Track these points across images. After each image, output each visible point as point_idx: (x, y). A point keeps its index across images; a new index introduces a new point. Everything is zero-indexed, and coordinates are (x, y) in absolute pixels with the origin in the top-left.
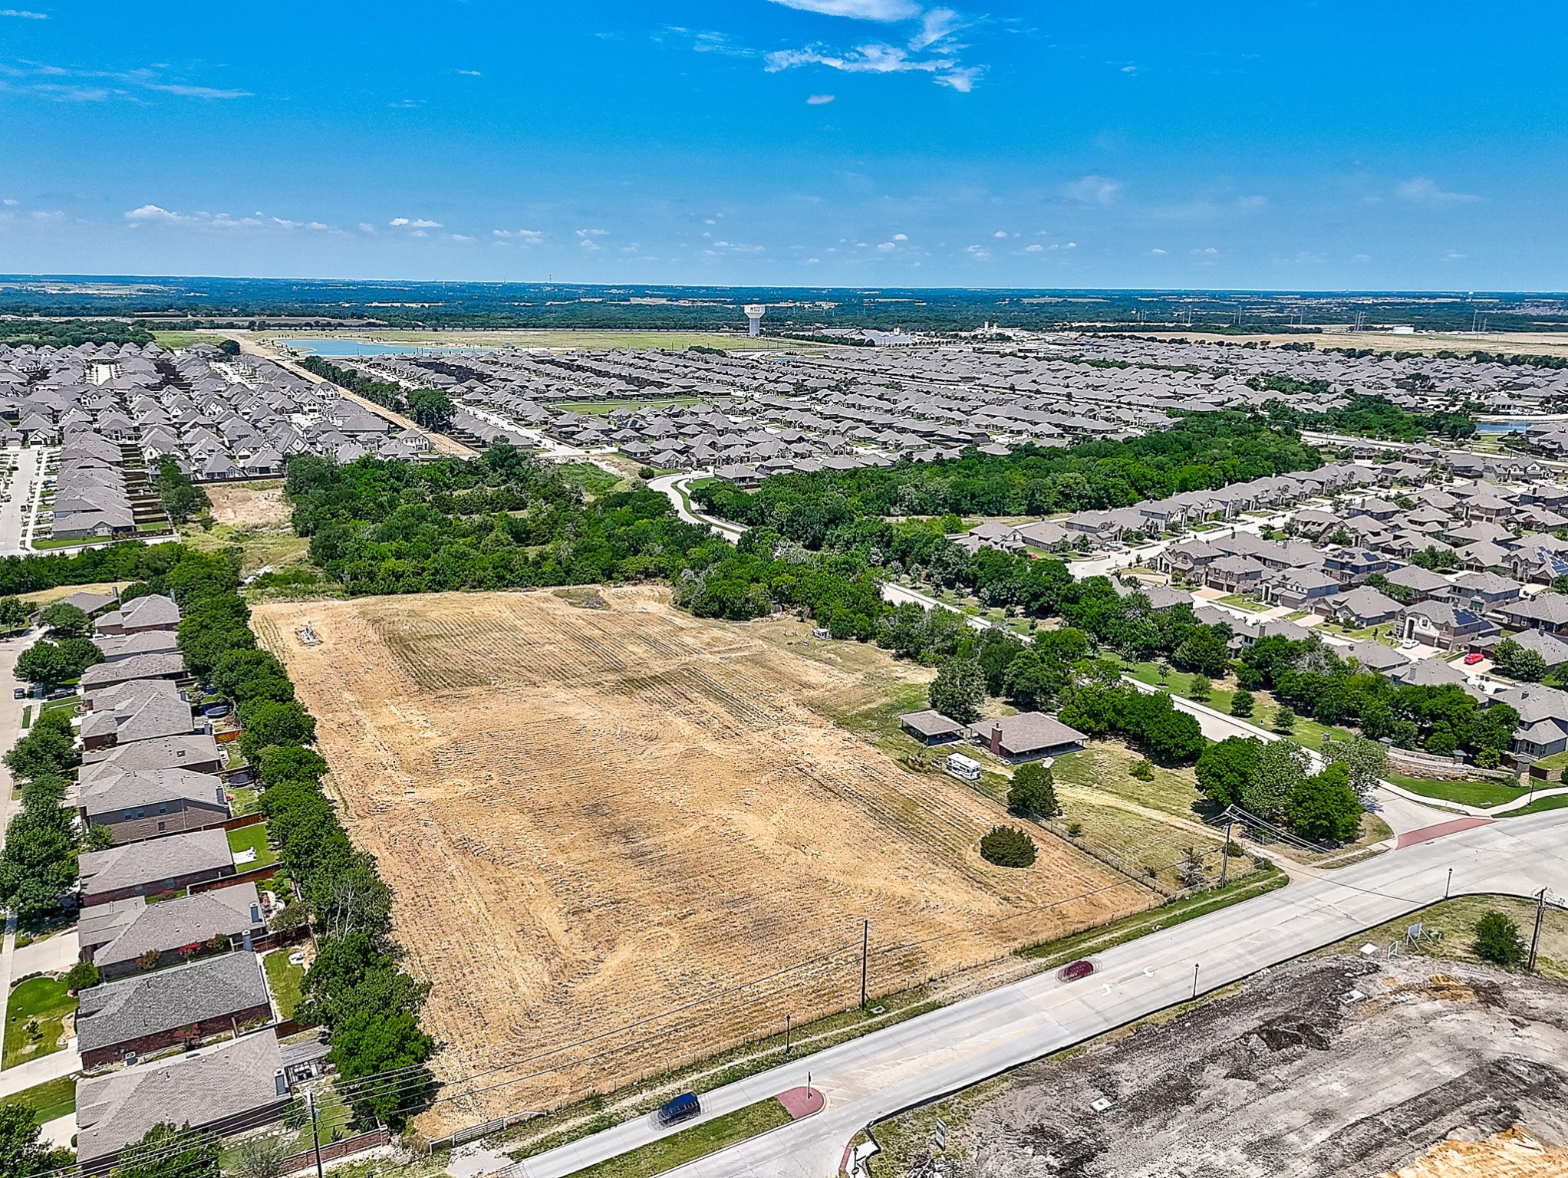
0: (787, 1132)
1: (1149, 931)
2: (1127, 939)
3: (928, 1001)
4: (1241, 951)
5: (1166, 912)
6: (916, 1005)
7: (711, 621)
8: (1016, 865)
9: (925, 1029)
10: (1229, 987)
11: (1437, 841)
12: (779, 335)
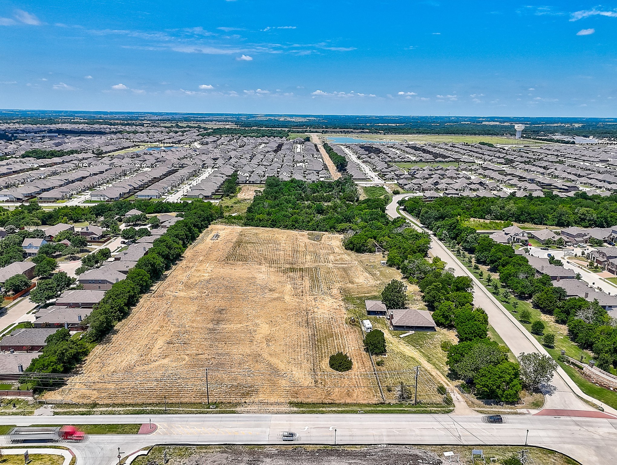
0: (130, 437)
1: (356, 412)
2: (342, 412)
3: (234, 409)
4: (385, 434)
5: (374, 407)
6: (228, 409)
7: (349, 252)
8: (337, 370)
9: (220, 419)
10: (357, 446)
11: (562, 418)
12: (530, 138)
